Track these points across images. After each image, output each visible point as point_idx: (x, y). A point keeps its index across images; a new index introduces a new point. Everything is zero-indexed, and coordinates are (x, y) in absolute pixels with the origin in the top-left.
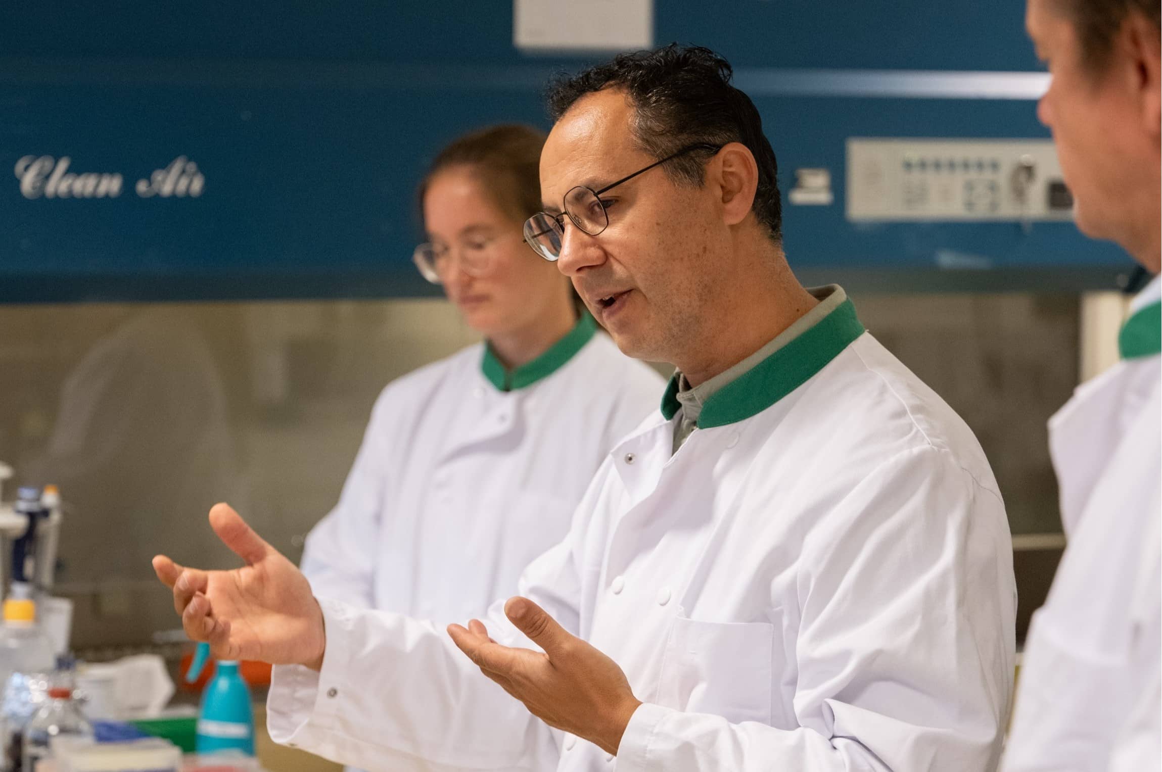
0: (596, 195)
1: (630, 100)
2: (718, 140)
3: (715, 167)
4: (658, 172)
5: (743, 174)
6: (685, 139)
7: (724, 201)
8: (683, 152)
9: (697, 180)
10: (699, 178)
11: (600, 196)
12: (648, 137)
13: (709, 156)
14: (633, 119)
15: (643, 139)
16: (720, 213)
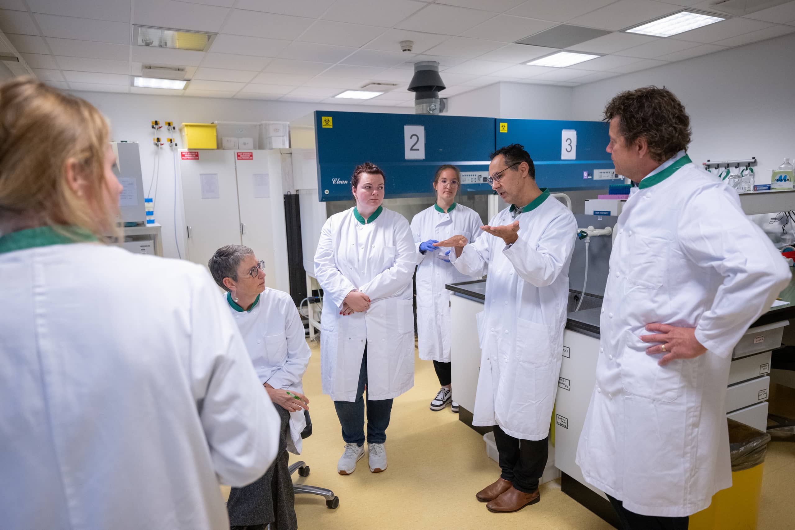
0: (497, 174)
1: (503, 156)
2: (520, 162)
3: (520, 167)
4: (509, 169)
5: (526, 167)
6: (514, 162)
7: (522, 173)
8: (514, 165)
9: (516, 170)
10: (517, 169)
11: (498, 175)
12: (506, 163)
13: (519, 165)
14: (504, 160)
15: (505, 163)
16: (521, 175)
